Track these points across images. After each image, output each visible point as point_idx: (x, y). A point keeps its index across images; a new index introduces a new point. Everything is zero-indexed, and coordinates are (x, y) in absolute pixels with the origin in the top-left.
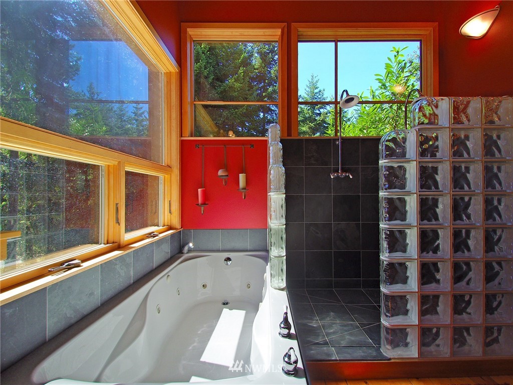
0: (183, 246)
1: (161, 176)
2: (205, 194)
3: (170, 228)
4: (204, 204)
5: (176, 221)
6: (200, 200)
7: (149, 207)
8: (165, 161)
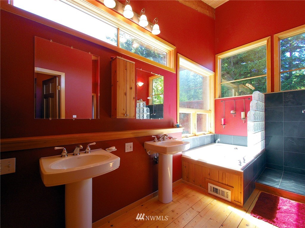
0: (216, 140)
1: (207, 114)
2: (224, 120)
3: (211, 133)
4: (224, 124)
5: (213, 130)
6: (223, 123)
7: (203, 125)
8: (209, 108)
